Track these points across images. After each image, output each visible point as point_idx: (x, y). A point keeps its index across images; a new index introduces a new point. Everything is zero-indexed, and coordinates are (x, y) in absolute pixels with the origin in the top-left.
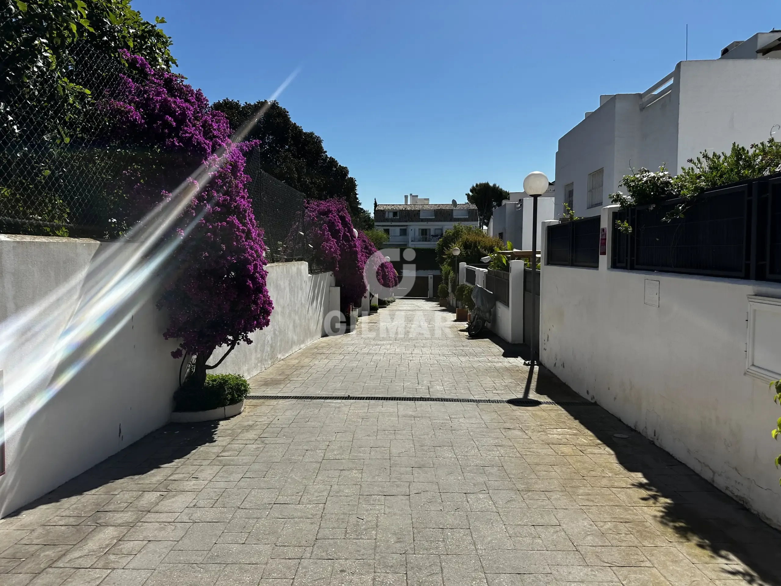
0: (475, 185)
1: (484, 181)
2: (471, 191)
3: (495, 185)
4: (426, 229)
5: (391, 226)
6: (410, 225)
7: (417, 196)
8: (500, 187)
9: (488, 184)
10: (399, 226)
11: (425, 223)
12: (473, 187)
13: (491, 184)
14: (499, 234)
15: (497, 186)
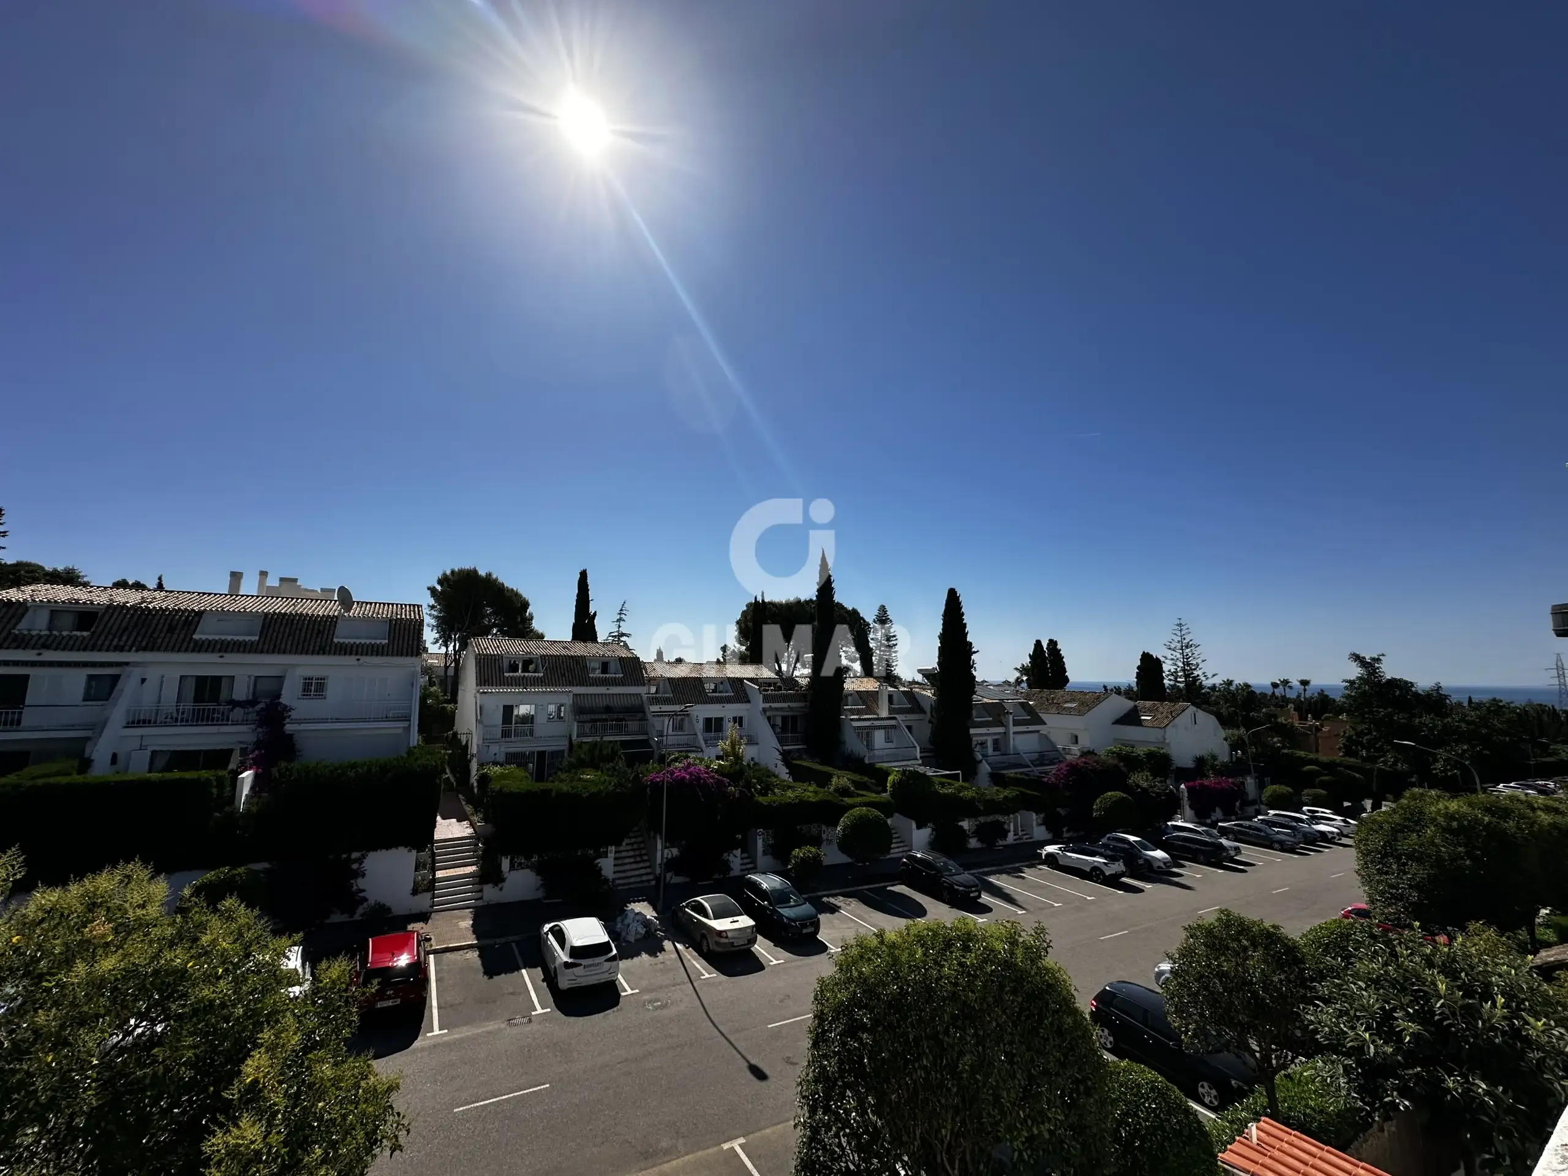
0: (448, 572)
1: (467, 565)
2: (440, 582)
3: (489, 575)
4: (218, 679)
5: (33, 664)
6: (136, 664)
7: (295, 580)
8: (501, 580)
9: (475, 571)
10: (85, 664)
11: (213, 657)
12: (445, 574)
13: (482, 572)
14: (505, 707)
15: (494, 576)
